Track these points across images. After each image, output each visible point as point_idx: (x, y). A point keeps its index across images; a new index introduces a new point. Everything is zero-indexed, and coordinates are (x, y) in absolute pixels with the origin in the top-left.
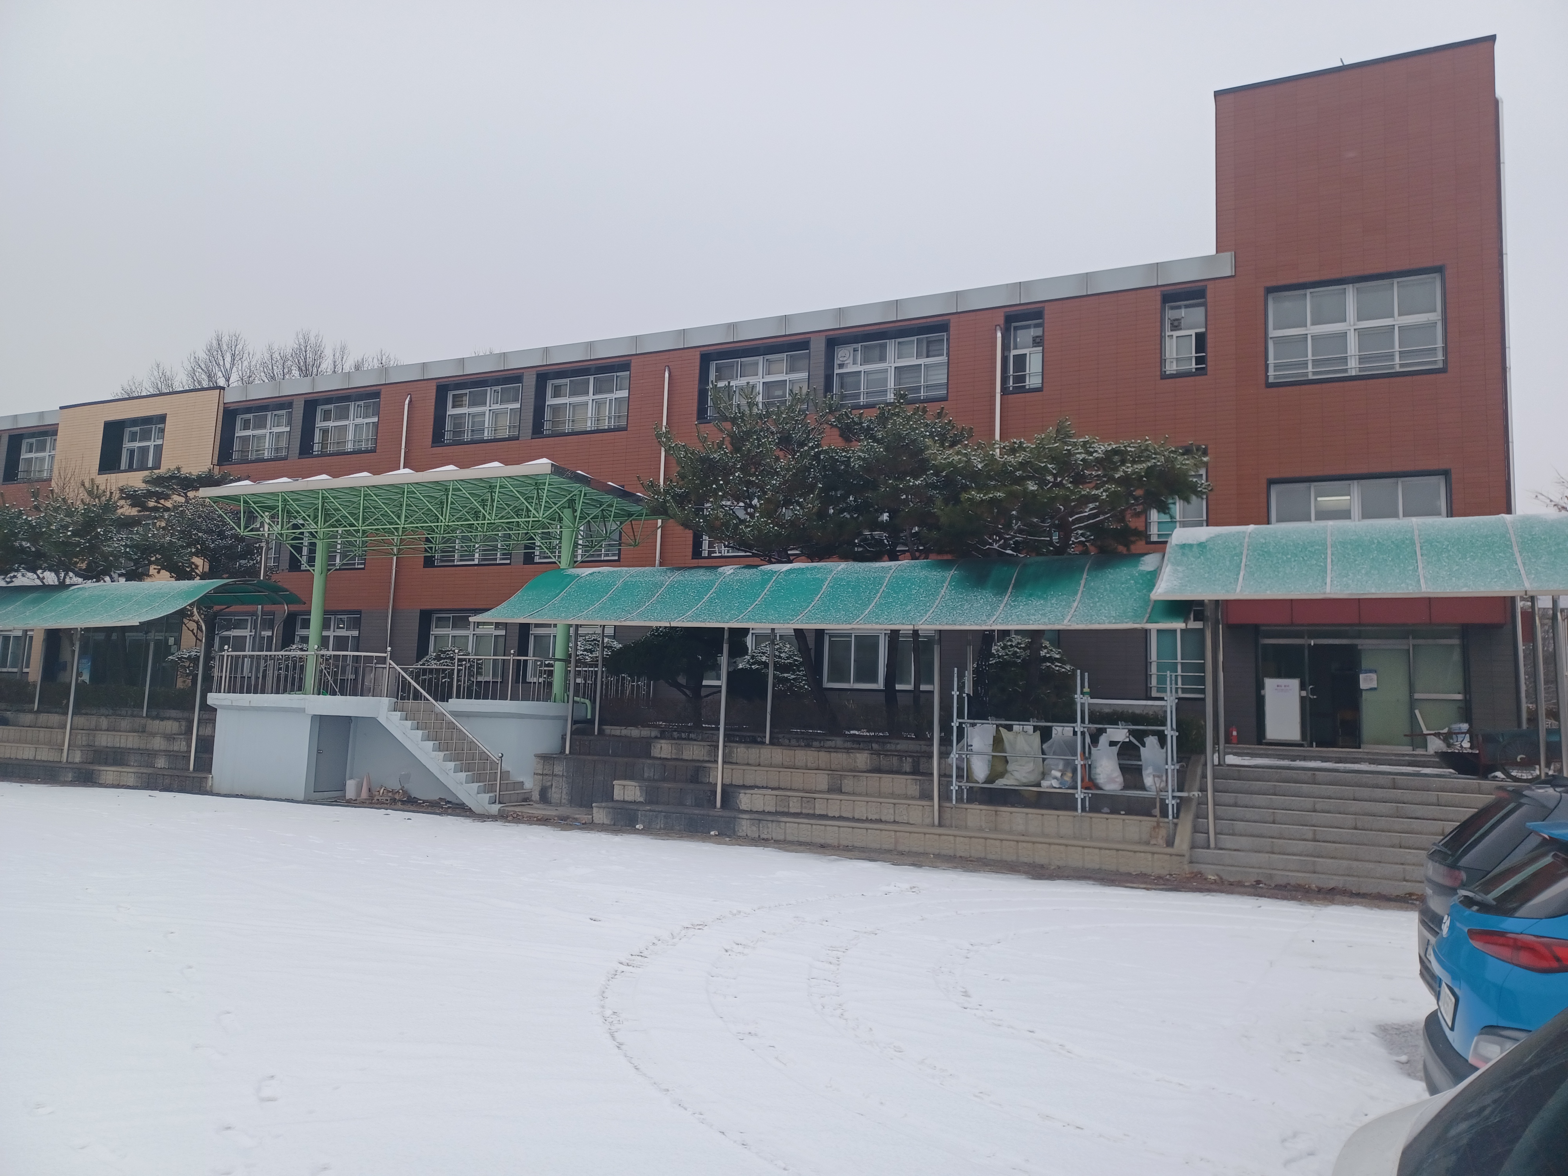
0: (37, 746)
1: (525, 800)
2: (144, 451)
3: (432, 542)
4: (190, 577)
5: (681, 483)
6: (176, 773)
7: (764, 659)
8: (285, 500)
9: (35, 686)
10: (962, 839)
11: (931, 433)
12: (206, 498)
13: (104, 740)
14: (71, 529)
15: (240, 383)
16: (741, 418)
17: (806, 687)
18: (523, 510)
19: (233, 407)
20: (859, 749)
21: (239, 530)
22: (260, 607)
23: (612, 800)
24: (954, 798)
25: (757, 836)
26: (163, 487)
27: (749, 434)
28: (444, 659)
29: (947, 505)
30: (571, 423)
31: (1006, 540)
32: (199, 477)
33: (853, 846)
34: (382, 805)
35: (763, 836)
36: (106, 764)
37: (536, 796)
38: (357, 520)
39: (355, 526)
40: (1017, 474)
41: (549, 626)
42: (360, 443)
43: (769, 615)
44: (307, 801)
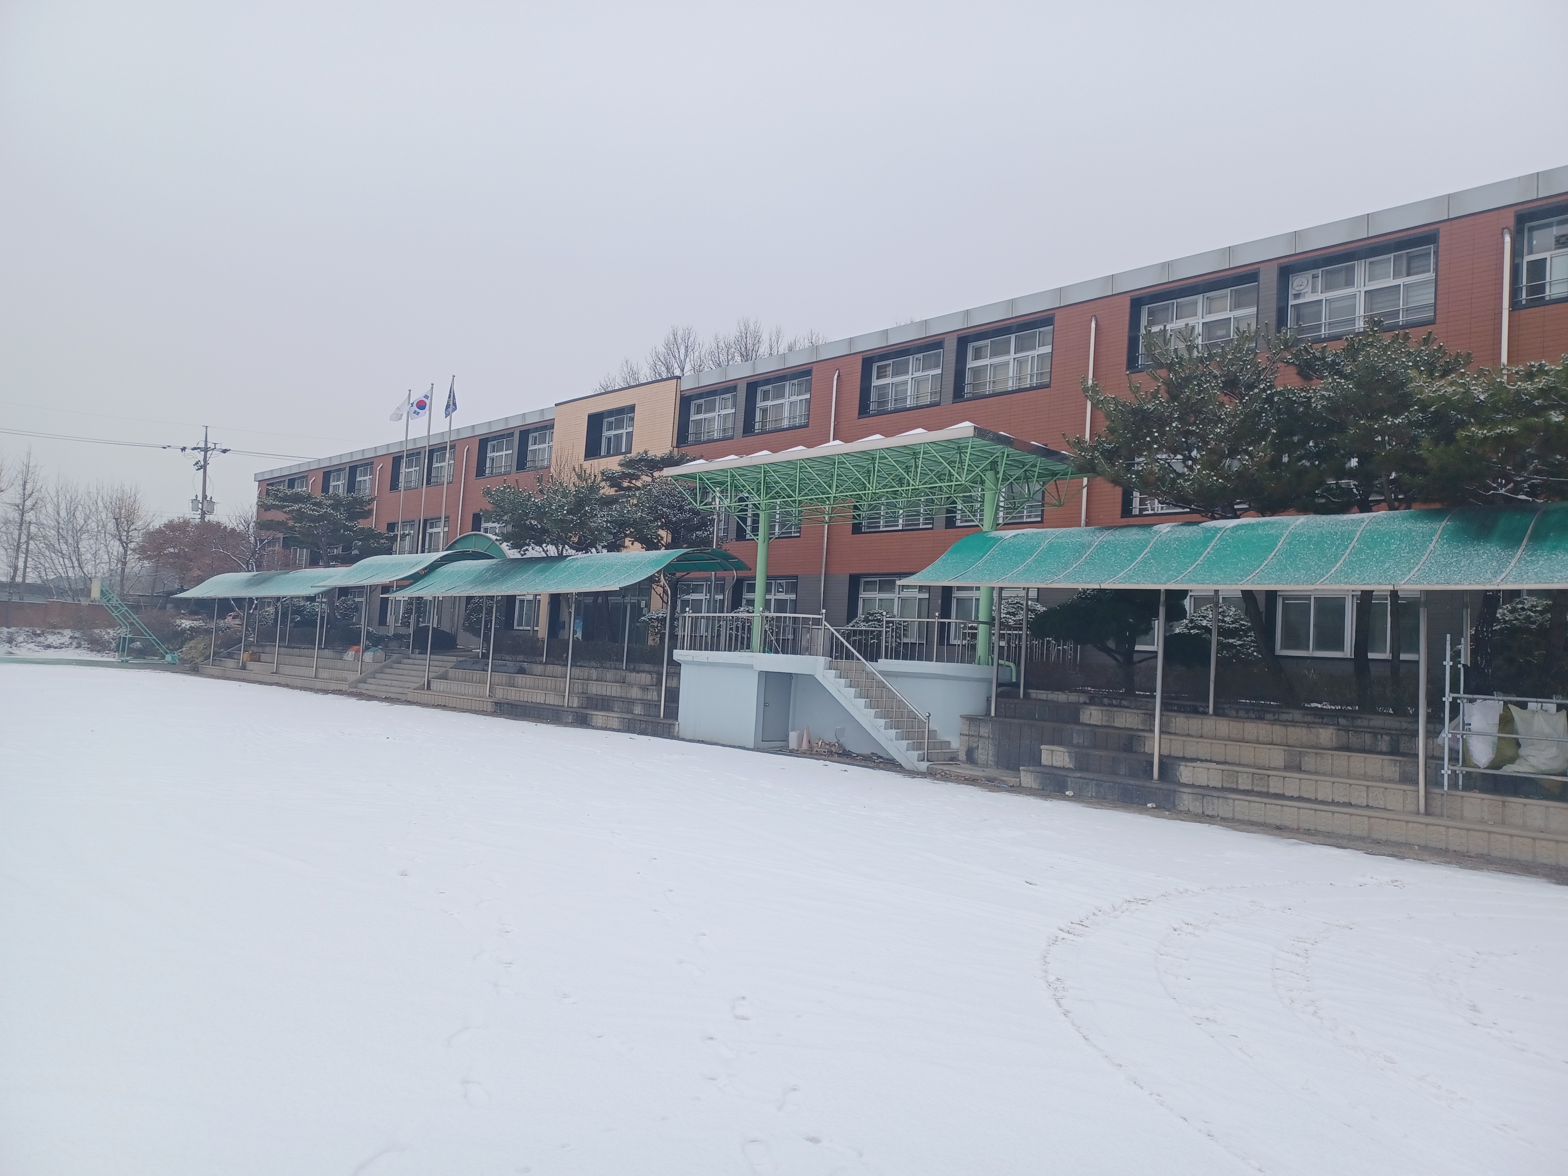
0: (546, 692)
1: (952, 759)
2: (618, 437)
3: (860, 510)
4: (657, 548)
5: (1110, 438)
6: (650, 719)
7: (1204, 623)
8: (733, 475)
9: (544, 642)
10: (1456, 831)
11: (1416, 363)
12: (668, 477)
13: (595, 689)
14: (566, 508)
15: (692, 371)
16: (1179, 363)
17: (1255, 654)
18: (945, 475)
19: (688, 394)
20: (1322, 723)
21: (695, 504)
22: (713, 573)
23: (1040, 764)
24: (1446, 783)
25: (1201, 812)
26: (636, 468)
27: (1188, 380)
28: (872, 621)
29: (1437, 445)
30: (991, 384)
31: (1517, 483)
32: (662, 459)
33: (1316, 830)
34: (821, 757)
35: (1207, 812)
36: (596, 709)
37: (962, 756)
38: (794, 491)
39: (792, 497)
40: (1536, 403)
41: (970, 589)
42: (795, 420)
43: (1213, 575)
44: (756, 749)
